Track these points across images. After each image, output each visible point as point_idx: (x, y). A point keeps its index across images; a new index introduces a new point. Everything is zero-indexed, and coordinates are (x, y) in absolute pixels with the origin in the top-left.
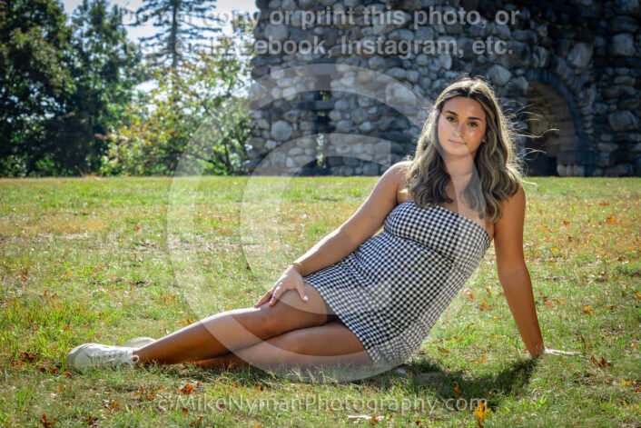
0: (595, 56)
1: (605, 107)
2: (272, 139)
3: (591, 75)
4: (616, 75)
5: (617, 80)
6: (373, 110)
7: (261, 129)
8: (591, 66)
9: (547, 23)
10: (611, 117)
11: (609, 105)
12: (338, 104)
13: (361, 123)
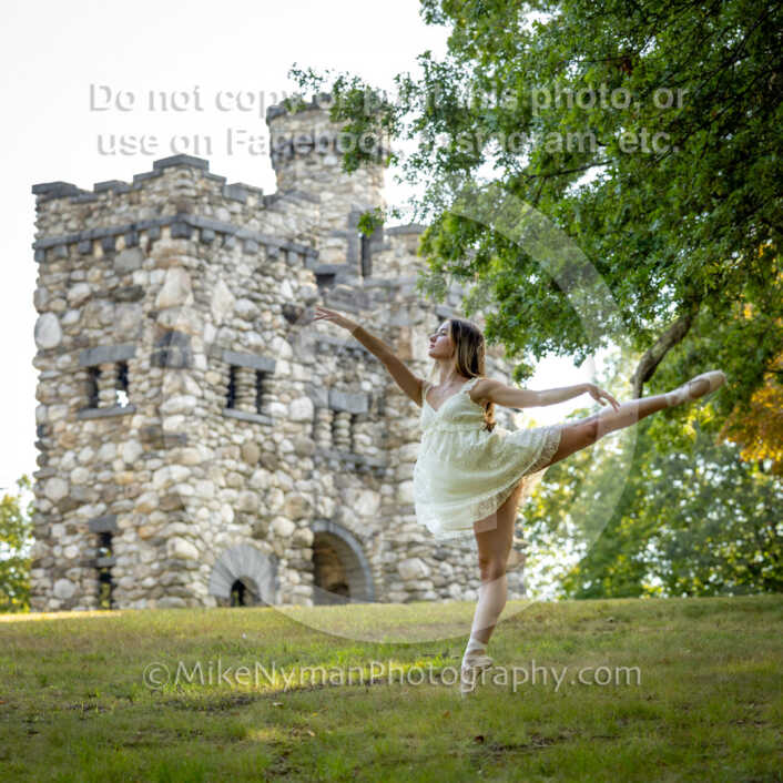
0: (382, 505)
1: (395, 556)
2: (54, 597)
3: (380, 523)
4: (404, 523)
5: (406, 528)
6: (155, 566)
7: (44, 589)
8: (378, 515)
9: (332, 473)
10: (401, 566)
11: (398, 553)
12: (121, 561)
13: (143, 579)
